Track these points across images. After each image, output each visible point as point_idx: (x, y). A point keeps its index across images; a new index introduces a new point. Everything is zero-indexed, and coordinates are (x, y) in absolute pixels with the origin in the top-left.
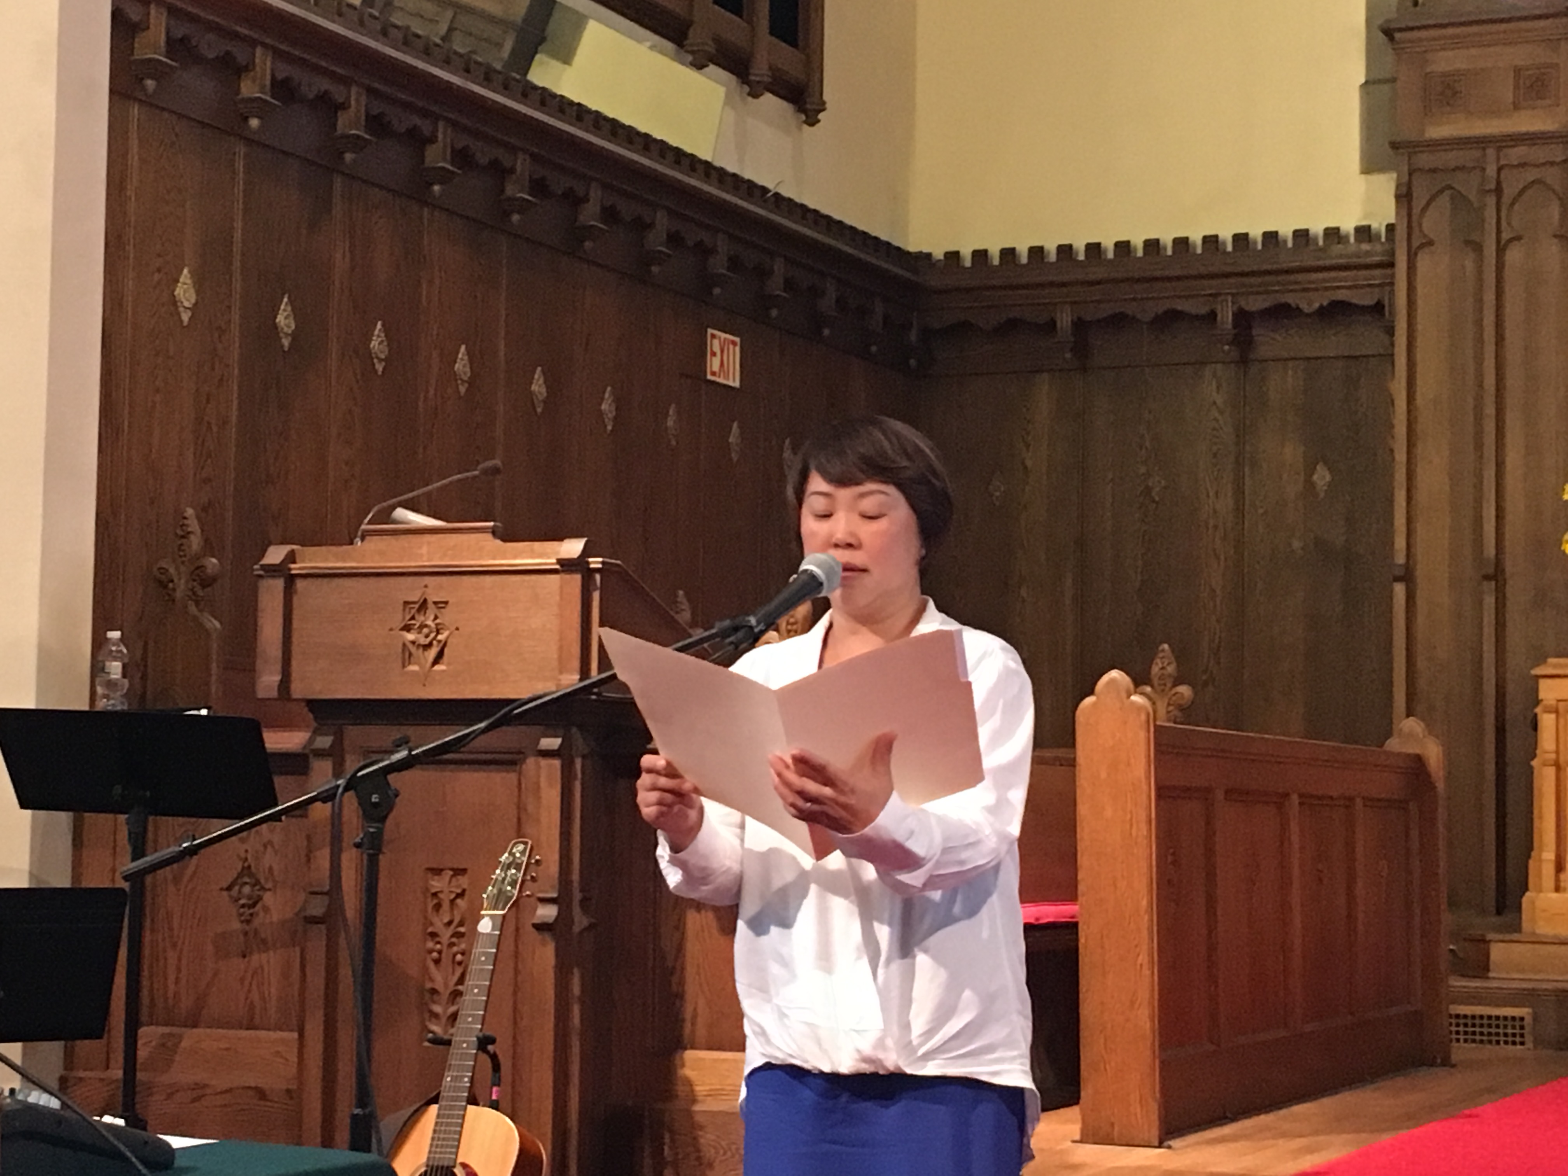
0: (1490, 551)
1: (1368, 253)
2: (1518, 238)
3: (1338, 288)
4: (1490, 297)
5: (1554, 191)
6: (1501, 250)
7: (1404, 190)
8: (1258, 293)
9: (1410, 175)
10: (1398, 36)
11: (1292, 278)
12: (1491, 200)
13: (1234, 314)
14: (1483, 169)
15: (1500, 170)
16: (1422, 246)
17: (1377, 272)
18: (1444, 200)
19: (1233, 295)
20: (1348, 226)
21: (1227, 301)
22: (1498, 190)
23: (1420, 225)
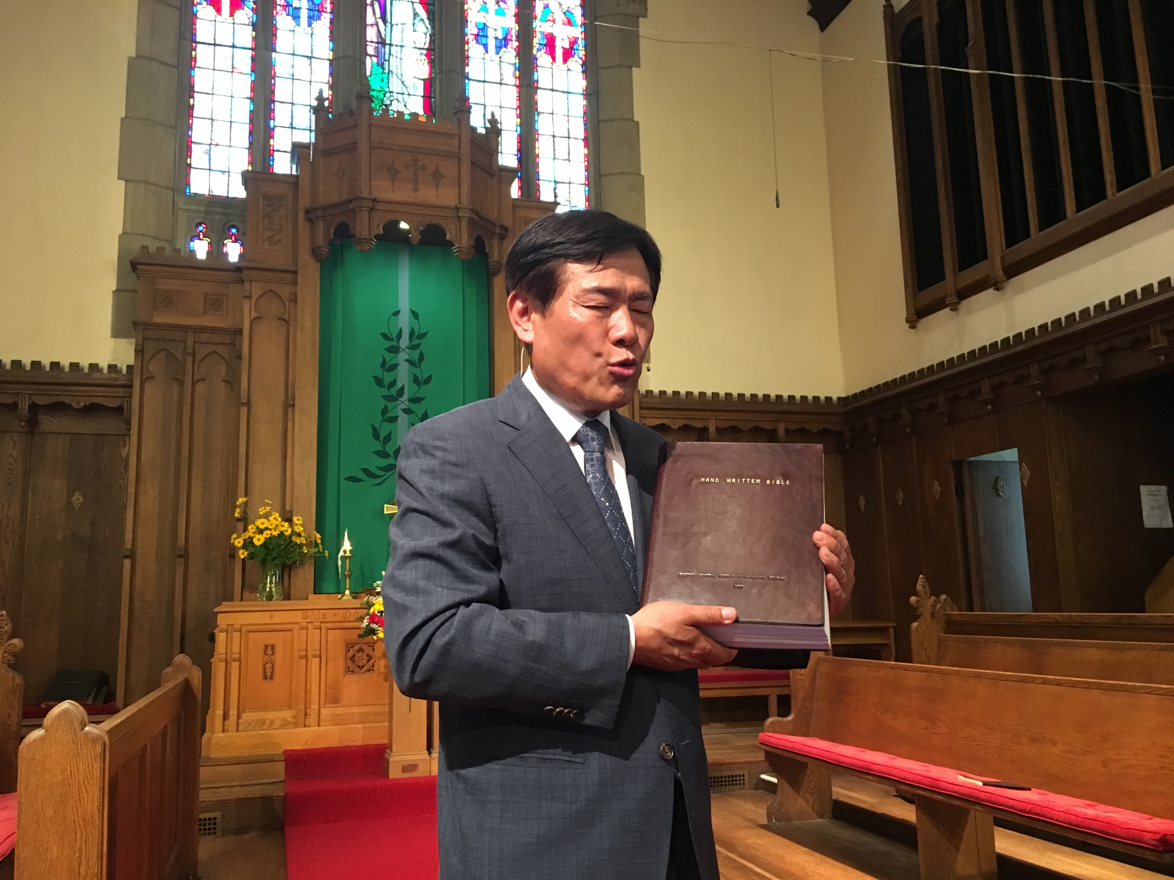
0: (181, 542)
1: (115, 379)
2: (203, 380)
3: (97, 396)
4: (187, 408)
5: (223, 358)
6: (194, 385)
7: (140, 348)
8: (45, 395)
9: (143, 341)
10: (139, 267)
11: (68, 388)
12: (190, 359)
13: (29, 405)
14: (186, 342)
15: (195, 343)
16: (147, 379)
17: (122, 390)
18: (162, 355)
19: (30, 394)
20: (104, 364)
21: (25, 398)
22: (194, 355)
23: (148, 367)
